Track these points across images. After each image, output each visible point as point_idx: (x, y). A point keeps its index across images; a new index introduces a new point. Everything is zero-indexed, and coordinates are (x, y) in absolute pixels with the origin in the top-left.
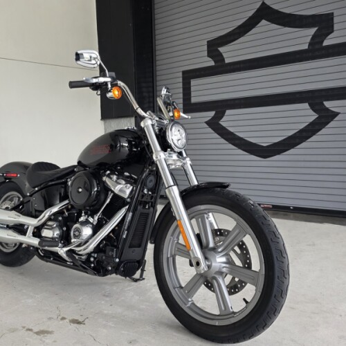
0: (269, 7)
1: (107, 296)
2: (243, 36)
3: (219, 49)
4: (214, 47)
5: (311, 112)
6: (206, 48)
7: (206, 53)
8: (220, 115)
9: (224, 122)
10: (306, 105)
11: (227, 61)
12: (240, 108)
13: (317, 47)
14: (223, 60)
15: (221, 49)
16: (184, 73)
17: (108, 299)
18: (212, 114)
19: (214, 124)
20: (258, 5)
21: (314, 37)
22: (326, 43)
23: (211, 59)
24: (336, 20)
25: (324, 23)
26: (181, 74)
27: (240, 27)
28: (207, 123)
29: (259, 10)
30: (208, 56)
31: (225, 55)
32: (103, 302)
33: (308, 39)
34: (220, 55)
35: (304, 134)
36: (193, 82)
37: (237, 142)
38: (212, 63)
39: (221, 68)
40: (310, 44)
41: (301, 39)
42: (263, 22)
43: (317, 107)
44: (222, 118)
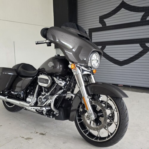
0: (125, 3)
1: (55, 123)
2: (114, 15)
4: (102, 19)
5: (141, 48)
6: (98, 19)
7: (98, 21)
9: (105, 51)
10: (138, 45)
11: (107, 25)
13: (144, 20)
15: (105, 20)
16: (89, 29)
17: (55, 124)
18: (100, 47)
20: (121, 2)
21: (143, 16)
22: (148, 19)
23: (100, 24)
26: (88, 30)
27: (113, 11)
29: (121, 4)
31: (106, 23)
32: (53, 126)
34: (105, 22)
35: (137, 56)
36: (93, 34)
37: (110, 59)
38: (101, 26)
39: (105, 28)
40: (141, 19)
42: (123, 9)
43: (143, 46)
44: (104, 49)
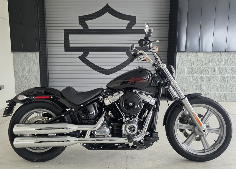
0: (110, 7)
2: (98, 18)
3: (85, 21)
4: (82, 20)
5: (127, 56)
6: (78, 19)
7: (78, 22)
8: (86, 54)
9: (88, 58)
10: (125, 53)
11: (90, 28)
12: (96, 52)
13: (130, 29)
14: (88, 27)
15: (87, 22)
16: (65, 30)
18: (82, 53)
19: (83, 59)
20: (105, 5)
21: (128, 24)
22: (133, 28)
23: (81, 26)
24: (137, 19)
25: (132, 19)
26: (63, 31)
27: (96, 13)
28: (79, 57)
29: (105, 7)
30: (79, 24)
33: (126, 25)
34: (86, 24)
35: (124, 65)
36: (71, 36)
37: (95, 67)
38: (81, 28)
39: (86, 31)
40: (127, 27)
41: (123, 24)
42: (107, 13)
43: (129, 54)
44: (87, 55)
